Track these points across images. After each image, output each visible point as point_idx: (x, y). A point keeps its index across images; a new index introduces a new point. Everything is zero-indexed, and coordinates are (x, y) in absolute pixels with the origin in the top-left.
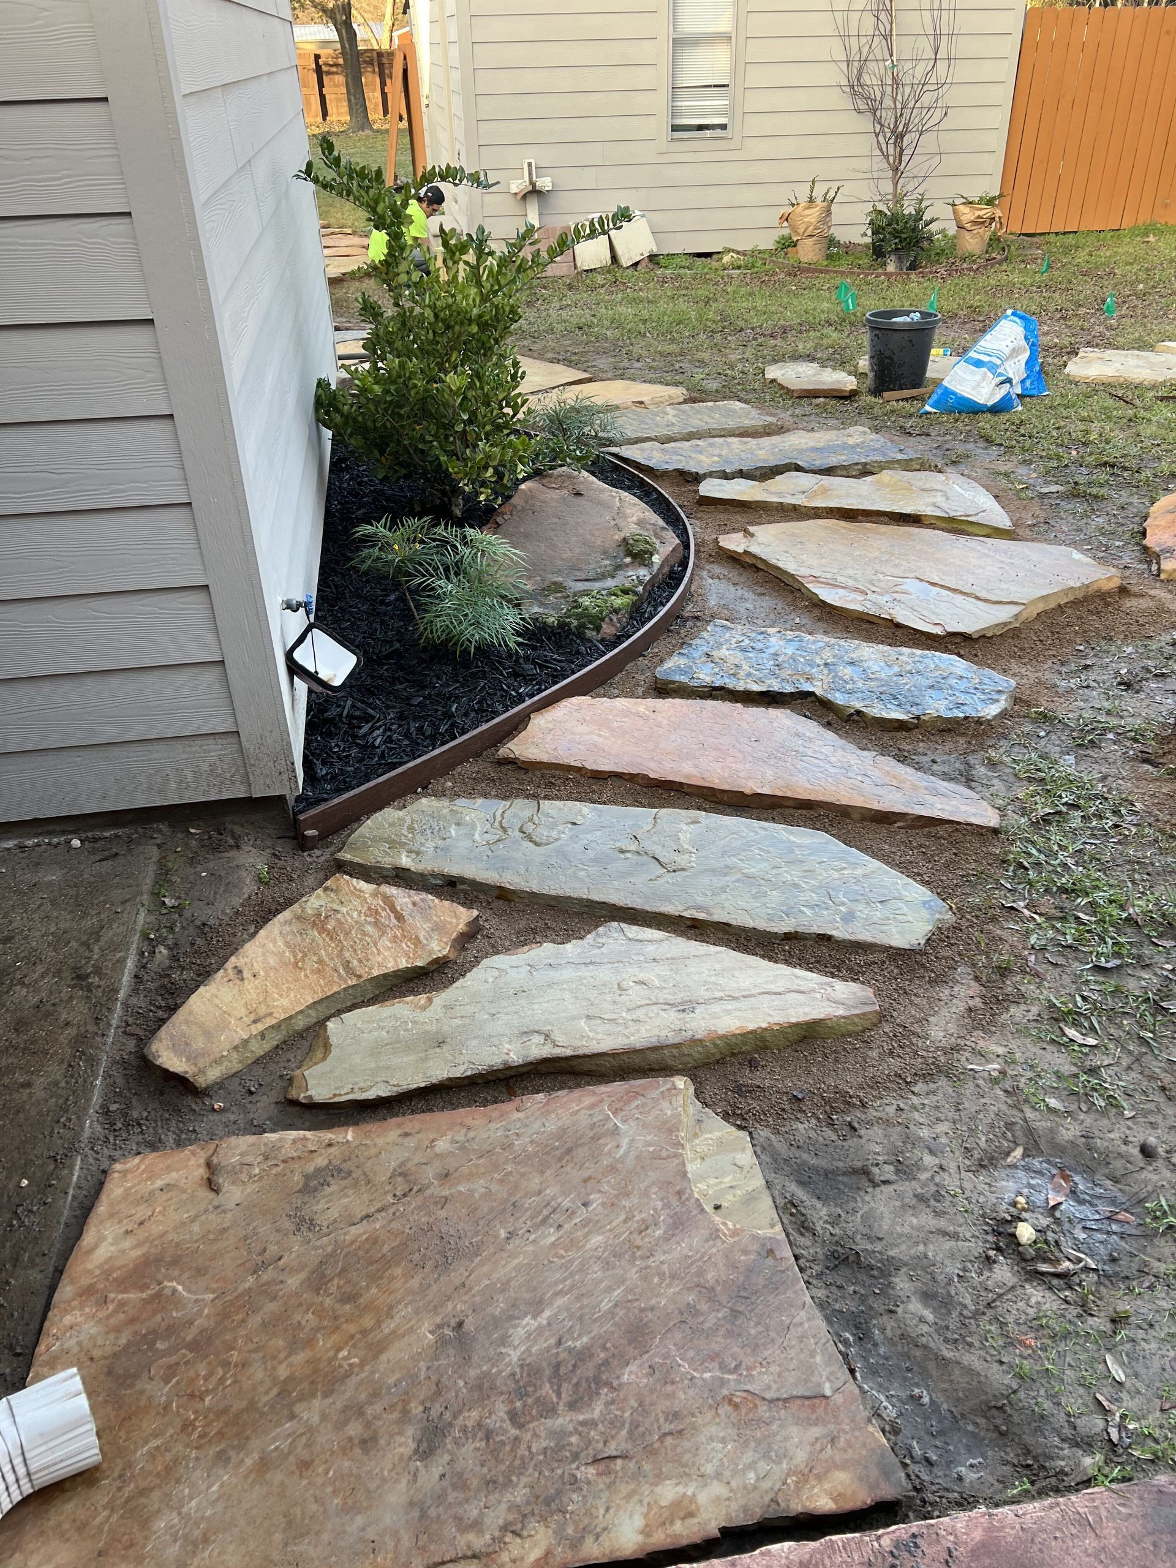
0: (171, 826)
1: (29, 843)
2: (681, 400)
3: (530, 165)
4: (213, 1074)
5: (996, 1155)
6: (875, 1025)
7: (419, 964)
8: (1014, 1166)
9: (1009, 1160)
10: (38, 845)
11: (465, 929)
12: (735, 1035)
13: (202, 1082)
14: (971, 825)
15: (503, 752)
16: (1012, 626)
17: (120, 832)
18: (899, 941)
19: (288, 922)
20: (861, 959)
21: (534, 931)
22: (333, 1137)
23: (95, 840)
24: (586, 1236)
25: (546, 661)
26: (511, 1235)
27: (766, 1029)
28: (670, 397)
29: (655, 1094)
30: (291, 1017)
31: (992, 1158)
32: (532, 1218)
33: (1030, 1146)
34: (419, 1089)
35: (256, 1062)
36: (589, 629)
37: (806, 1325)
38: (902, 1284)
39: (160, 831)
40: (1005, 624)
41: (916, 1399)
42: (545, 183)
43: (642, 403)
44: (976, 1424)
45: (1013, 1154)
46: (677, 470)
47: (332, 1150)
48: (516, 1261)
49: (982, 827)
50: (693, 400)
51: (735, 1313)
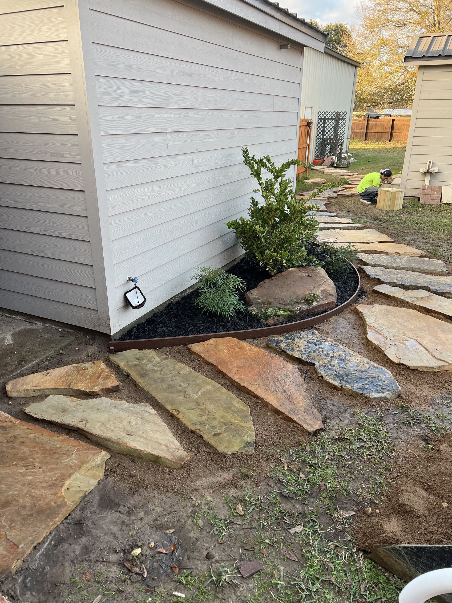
0: (84, 334)
1: (52, 326)
2: (420, 255)
3: (430, 162)
4: (14, 394)
5: (164, 527)
6: (179, 469)
7: (87, 391)
8: (166, 534)
9: (167, 531)
10: (53, 328)
11: (110, 388)
12: (131, 448)
13: (10, 395)
14: (302, 427)
15: (189, 346)
16: (434, 370)
17: (71, 331)
18: (221, 449)
19: (74, 367)
20: (205, 449)
21: (131, 398)
22: (14, 420)
23: (65, 331)
24: (29, 475)
25: (237, 324)
26: (16, 464)
27: (141, 451)
28: (414, 253)
29: (92, 452)
30: (44, 389)
31: (162, 527)
32: (25, 464)
33: (177, 531)
34: (45, 420)
35: (30, 397)
36: (263, 319)
37: (40, 529)
38: (84, 540)
39: (80, 334)
40: (431, 368)
41: (44, 569)
42: (434, 169)
43: (399, 253)
44: (47, 586)
45: (170, 530)
46: (378, 279)
47: (10, 423)
48: (9, 471)
49: (305, 429)
50: (426, 257)
51: (31, 515)
